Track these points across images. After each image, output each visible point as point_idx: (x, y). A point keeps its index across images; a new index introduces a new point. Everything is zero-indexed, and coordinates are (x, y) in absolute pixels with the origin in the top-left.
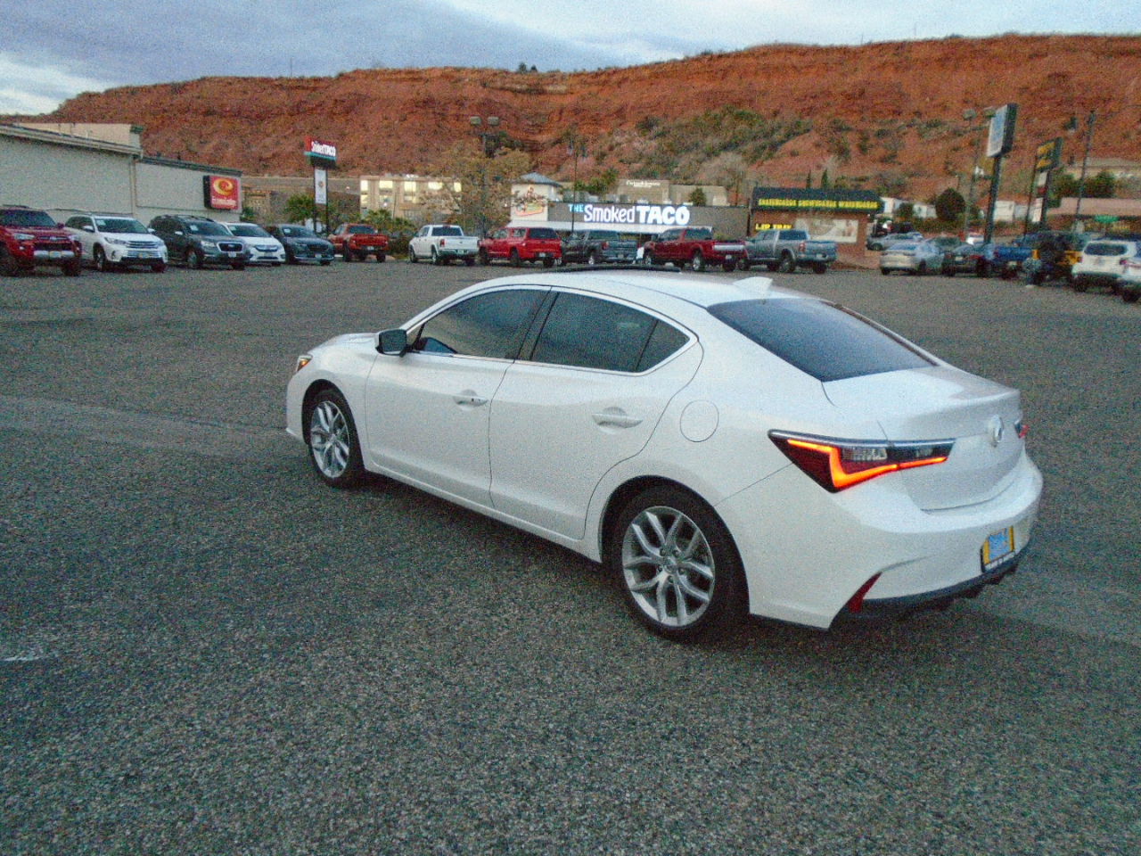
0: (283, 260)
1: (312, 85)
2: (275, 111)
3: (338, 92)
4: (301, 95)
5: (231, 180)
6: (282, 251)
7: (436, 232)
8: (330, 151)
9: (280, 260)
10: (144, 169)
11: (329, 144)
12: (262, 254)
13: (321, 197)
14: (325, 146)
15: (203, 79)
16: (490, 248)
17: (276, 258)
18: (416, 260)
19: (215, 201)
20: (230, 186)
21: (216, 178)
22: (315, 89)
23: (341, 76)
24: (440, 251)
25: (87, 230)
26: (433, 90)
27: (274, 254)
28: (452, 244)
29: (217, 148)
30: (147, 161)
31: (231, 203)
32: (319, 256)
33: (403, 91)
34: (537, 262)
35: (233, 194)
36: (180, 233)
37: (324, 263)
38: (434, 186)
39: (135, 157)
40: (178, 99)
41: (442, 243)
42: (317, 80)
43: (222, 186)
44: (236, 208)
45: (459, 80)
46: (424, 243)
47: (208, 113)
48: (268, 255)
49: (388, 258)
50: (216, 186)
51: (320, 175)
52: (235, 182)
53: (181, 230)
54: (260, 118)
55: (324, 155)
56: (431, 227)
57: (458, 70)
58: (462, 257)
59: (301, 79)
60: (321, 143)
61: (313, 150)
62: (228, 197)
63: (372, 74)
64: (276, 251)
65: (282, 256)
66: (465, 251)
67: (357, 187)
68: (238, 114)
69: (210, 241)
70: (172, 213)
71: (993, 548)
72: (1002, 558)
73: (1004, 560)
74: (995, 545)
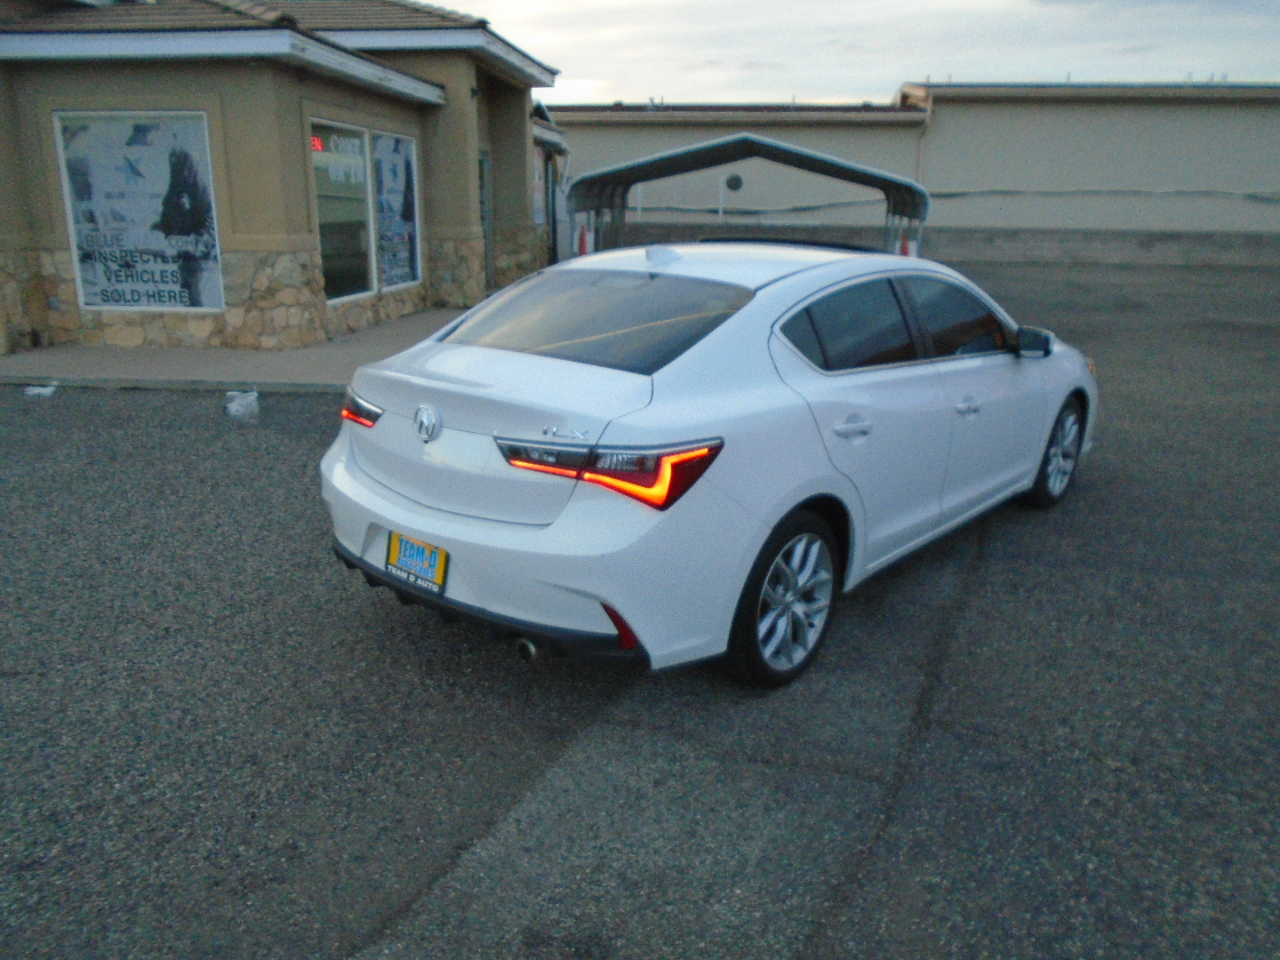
71: (405, 555)
72: (417, 578)
73: (419, 582)
74: (410, 555)
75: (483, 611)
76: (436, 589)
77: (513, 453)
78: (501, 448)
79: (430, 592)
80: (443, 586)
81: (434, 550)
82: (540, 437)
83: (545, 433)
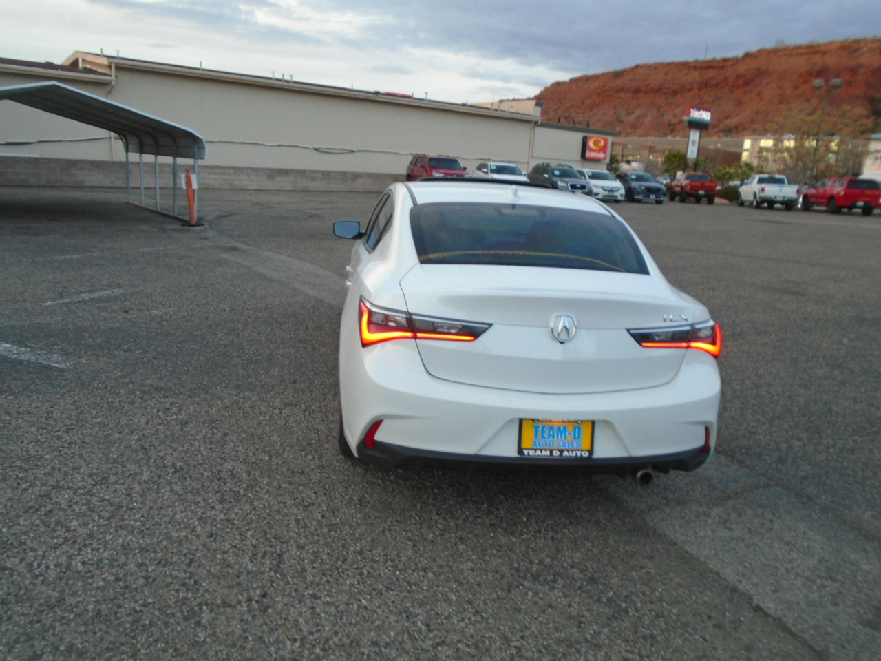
0: (623, 198)
1: (721, 64)
2: (688, 87)
3: (742, 69)
4: (710, 74)
5: (603, 139)
6: (623, 191)
7: (761, 181)
8: (706, 116)
9: (620, 198)
10: (540, 131)
11: (707, 110)
12: (606, 193)
13: (692, 153)
14: (702, 112)
15: (637, 67)
16: (813, 196)
17: (616, 196)
18: (742, 204)
19: (589, 154)
20: (602, 143)
21: (591, 138)
22: (723, 68)
23: (747, 56)
24: (760, 197)
25: (484, 172)
26: (830, 61)
27: (615, 194)
28: (772, 191)
29: (639, 117)
30: (543, 125)
31: (601, 155)
32: (653, 197)
33: (801, 64)
34: (856, 210)
35: (603, 149)
36: (546, 176)
37: (659, 202)
38: (767, 143)
39: (536, 123)
40: (618, 82)
41: (763, 190)
42: (725, 60)
43: (596, 143)
44: (605, 159)
45: (856, 50)
46: (750, 189)
47: (637, 91)
48: (610, 194)
49: (717, 200)
50: (591, 144)
51: (694, 135)
52: (606, 141)
53: (548, 174)
54: (675, 93)
55: (701, 119)
56: (757, 177)
57: (857, 41)
58: (782, 203)
59: (713, 61)
60: (699, 109)
61: (691, 115)
62: (599, 151)
63: (775, 52)
64: (617, 191)
65: (622, 196)
66: (784, 198)
67: (741, 145)
68: (659, 90)
69: (564, 182)
70: (546, 162)
71: (543, 437)
72: (561, 451)
73: (565, 453)
74: (549, 435)
75: (630, 458)
76: (586, 454)
77: (642, 338)
78: (633, 336)
79: (582, 458)
80: (591, 452)
81: (578, 423)
82: (663, 324)
83: (665, 320)
